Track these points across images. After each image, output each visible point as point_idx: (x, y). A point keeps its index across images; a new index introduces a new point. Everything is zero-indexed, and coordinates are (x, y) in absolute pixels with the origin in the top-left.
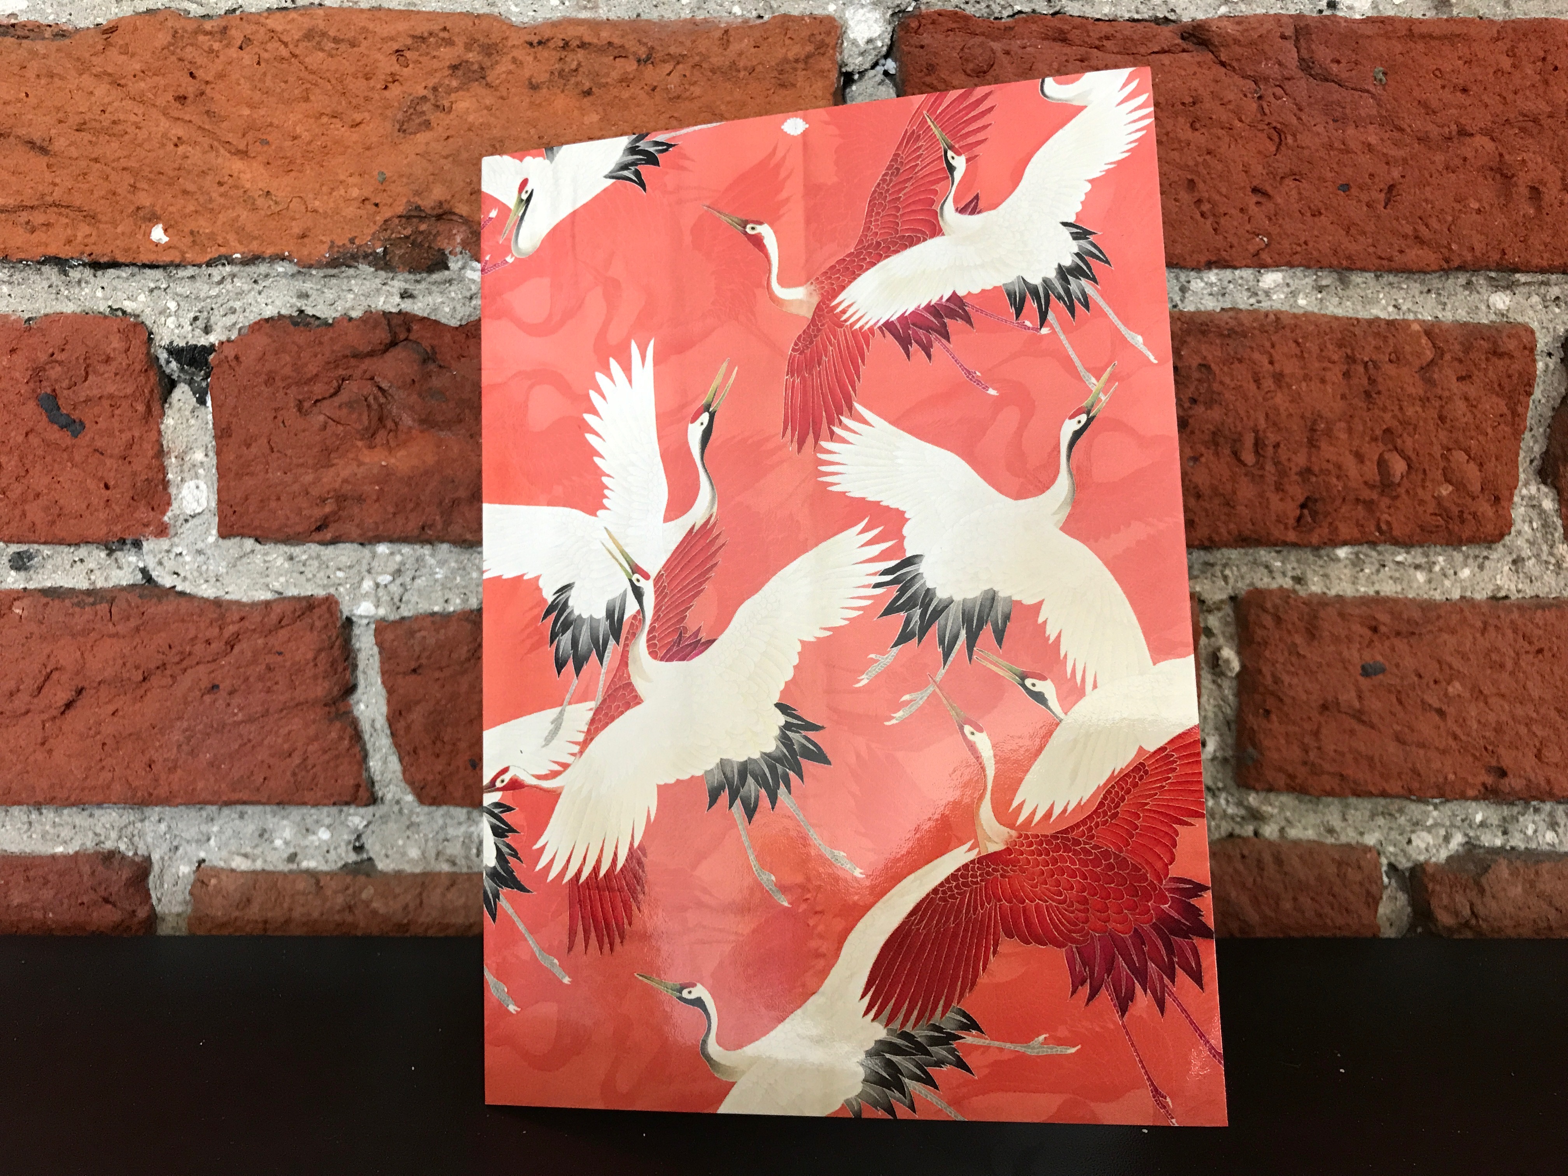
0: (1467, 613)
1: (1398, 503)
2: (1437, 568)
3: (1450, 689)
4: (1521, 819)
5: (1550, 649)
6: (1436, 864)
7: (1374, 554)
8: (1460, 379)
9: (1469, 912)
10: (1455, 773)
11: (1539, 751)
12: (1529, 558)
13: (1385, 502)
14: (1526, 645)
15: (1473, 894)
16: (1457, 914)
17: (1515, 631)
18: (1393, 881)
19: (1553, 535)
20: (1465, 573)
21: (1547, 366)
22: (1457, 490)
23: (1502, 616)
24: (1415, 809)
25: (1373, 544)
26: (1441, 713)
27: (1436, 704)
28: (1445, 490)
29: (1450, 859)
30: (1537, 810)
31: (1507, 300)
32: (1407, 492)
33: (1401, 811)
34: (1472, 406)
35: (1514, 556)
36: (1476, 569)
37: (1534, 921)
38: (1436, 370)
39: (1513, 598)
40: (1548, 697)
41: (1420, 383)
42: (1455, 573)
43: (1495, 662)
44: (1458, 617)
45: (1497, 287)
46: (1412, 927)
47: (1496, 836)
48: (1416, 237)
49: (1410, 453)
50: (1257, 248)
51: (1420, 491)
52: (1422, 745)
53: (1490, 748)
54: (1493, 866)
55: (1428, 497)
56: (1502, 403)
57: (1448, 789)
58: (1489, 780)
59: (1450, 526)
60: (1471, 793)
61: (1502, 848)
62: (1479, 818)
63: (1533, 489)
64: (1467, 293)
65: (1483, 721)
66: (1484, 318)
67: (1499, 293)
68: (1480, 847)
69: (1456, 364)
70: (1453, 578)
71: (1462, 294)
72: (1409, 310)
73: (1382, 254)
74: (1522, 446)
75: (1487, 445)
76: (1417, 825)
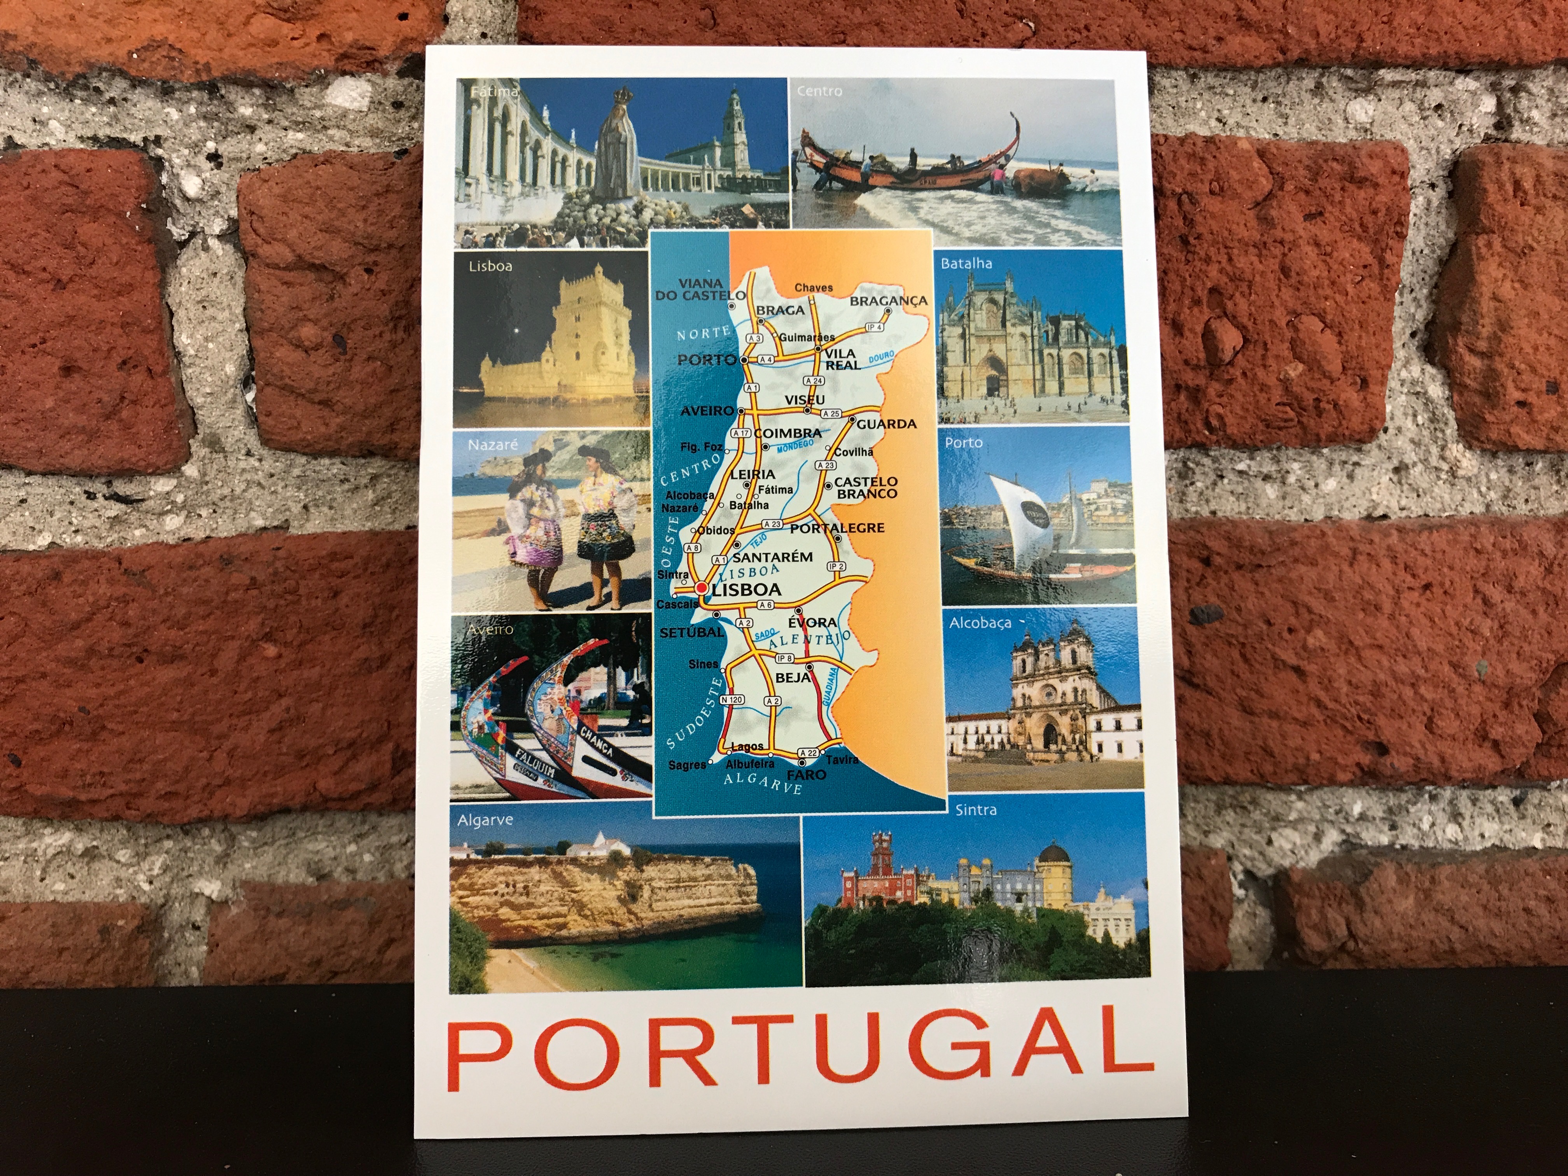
0: (1332, 540)
1: (1232, 390)
2: (1292, 479)
3: (1311, 641)
4: (1412, 809)
5: (1442, 584)
6: (1304, 870)
7: (1206, 461)
8: (1309, 217)
9: (1346, 933)
10: (1320, 752)
11: (1430, 719)
12: (1414, 464)
13: (1214, 388)
14: (1409, 578)
15: (1349, 909)
16: (1329, 935)
17: (1394, 559)
18: (1251, 893)
19: (1443, 431)
20: (1330, 485)
21: (1429, 202)
22: (1310, 370)
23: (1377, 539)
24: (1272, 800)
25: (1203, 448)
26: (1298, 671)
27: (1293, 661)
28: (1295, 370)
29: (1323, 863)
30: (1433, 798)
31: (1371, 108)
32: (1244, 374)
33: (1254, 802)
34: (1325, 253)
35: (1395, 462)
36: (1345, 480)
37: (1432, 942)
38: (1275, 204)
39: (1393, 517)
40: (1440, 648)
41: (1253, 223)
42: (1316, 485)
43: (1368, 603)
44: (1319, 542)
45: (1356, 91)
46: (1276, 953)
47: (1381, 832)
48: (1240, 18)
49: (1245, 320)
50: (1020, 36)
51: (1260, 373)
52: (1274, 715)
53: (1365, 717)
54: (1375, 870)
55: (1272, 381)
56: (1365, 249)
57: (1311, 771)
58: (1366, 759)
59: (1304, 420)
60: (1342, 776)
61: (1391, 845)
62: (1357, 809)
63: (1415, 370)
64: (1316, 101)
65: (1354, 681)
66: (1341, 136)
67: (1360, 99)
68: (1362, 847)
69: (1302, 196)
70: (1314, 491)
71: (1310, 102)
72: (1238, 124)
73: (1195, 43)
74: (1397, 311)
75: (1347, 308)
76: (1277, 819)
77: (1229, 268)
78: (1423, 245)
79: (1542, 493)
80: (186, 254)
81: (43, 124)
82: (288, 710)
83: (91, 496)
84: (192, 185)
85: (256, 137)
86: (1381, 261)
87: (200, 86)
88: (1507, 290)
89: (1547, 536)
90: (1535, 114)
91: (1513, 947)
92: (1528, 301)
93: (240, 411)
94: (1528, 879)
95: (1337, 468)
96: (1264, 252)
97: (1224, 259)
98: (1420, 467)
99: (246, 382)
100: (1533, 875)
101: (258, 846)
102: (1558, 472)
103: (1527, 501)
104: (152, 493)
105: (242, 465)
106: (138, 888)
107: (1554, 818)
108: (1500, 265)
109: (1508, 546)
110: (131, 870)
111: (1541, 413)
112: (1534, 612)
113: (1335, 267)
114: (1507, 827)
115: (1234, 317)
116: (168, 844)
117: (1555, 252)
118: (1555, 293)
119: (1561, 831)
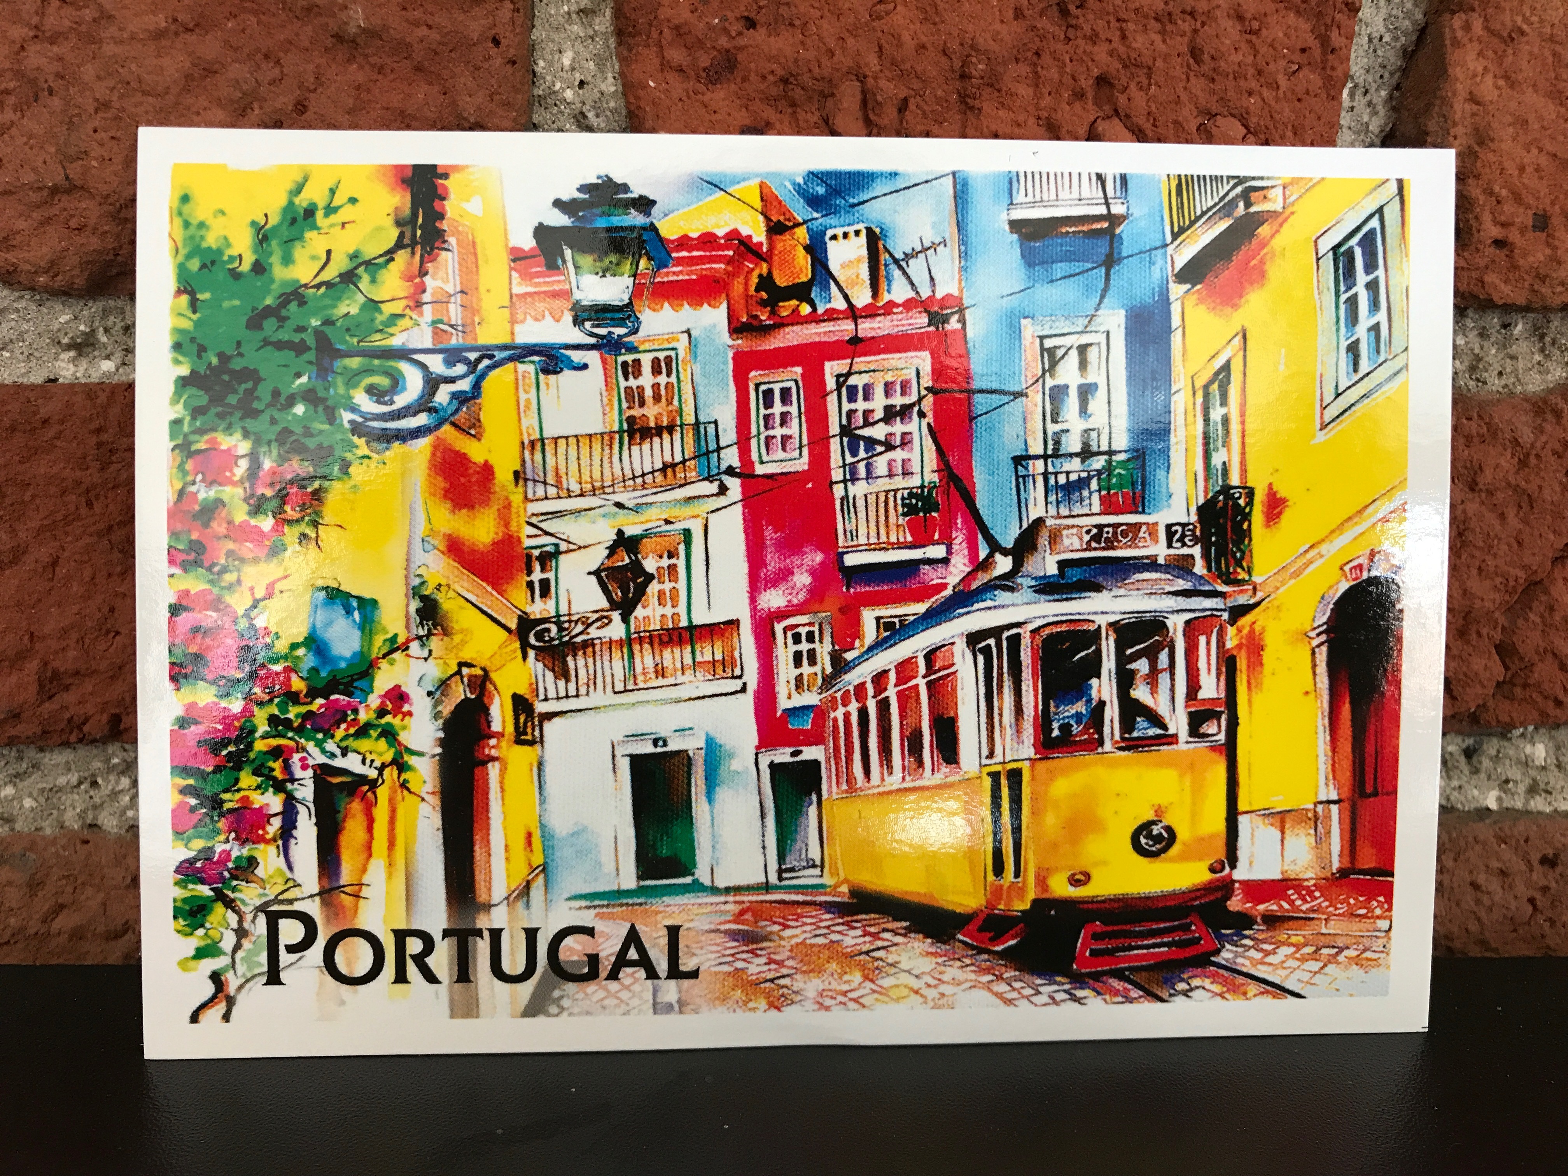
77: (1122, 49)
78: (1383, 30)
79: (1521, 365)
86: (1324, 41)
88: (1488, 88)
89: (1524, 418)
91: (1455, 930)
92: (1513, 105)
94: (1478, 848)
96: (1169, 27)
97: (1116, 39)
100: (1484, 844)
102: (1542, 337)
103: (1500, 374)
107: (1514, 773)
108: (1480, 54)
109: (1474, 432)
111: (1525, 255)
112: (1502, 516)
113: (1263, 50)
114: (1455, 783)
115: (1128, 116)
117: (1552, 39)
118: (1549, 95)
119: (1522, 788)
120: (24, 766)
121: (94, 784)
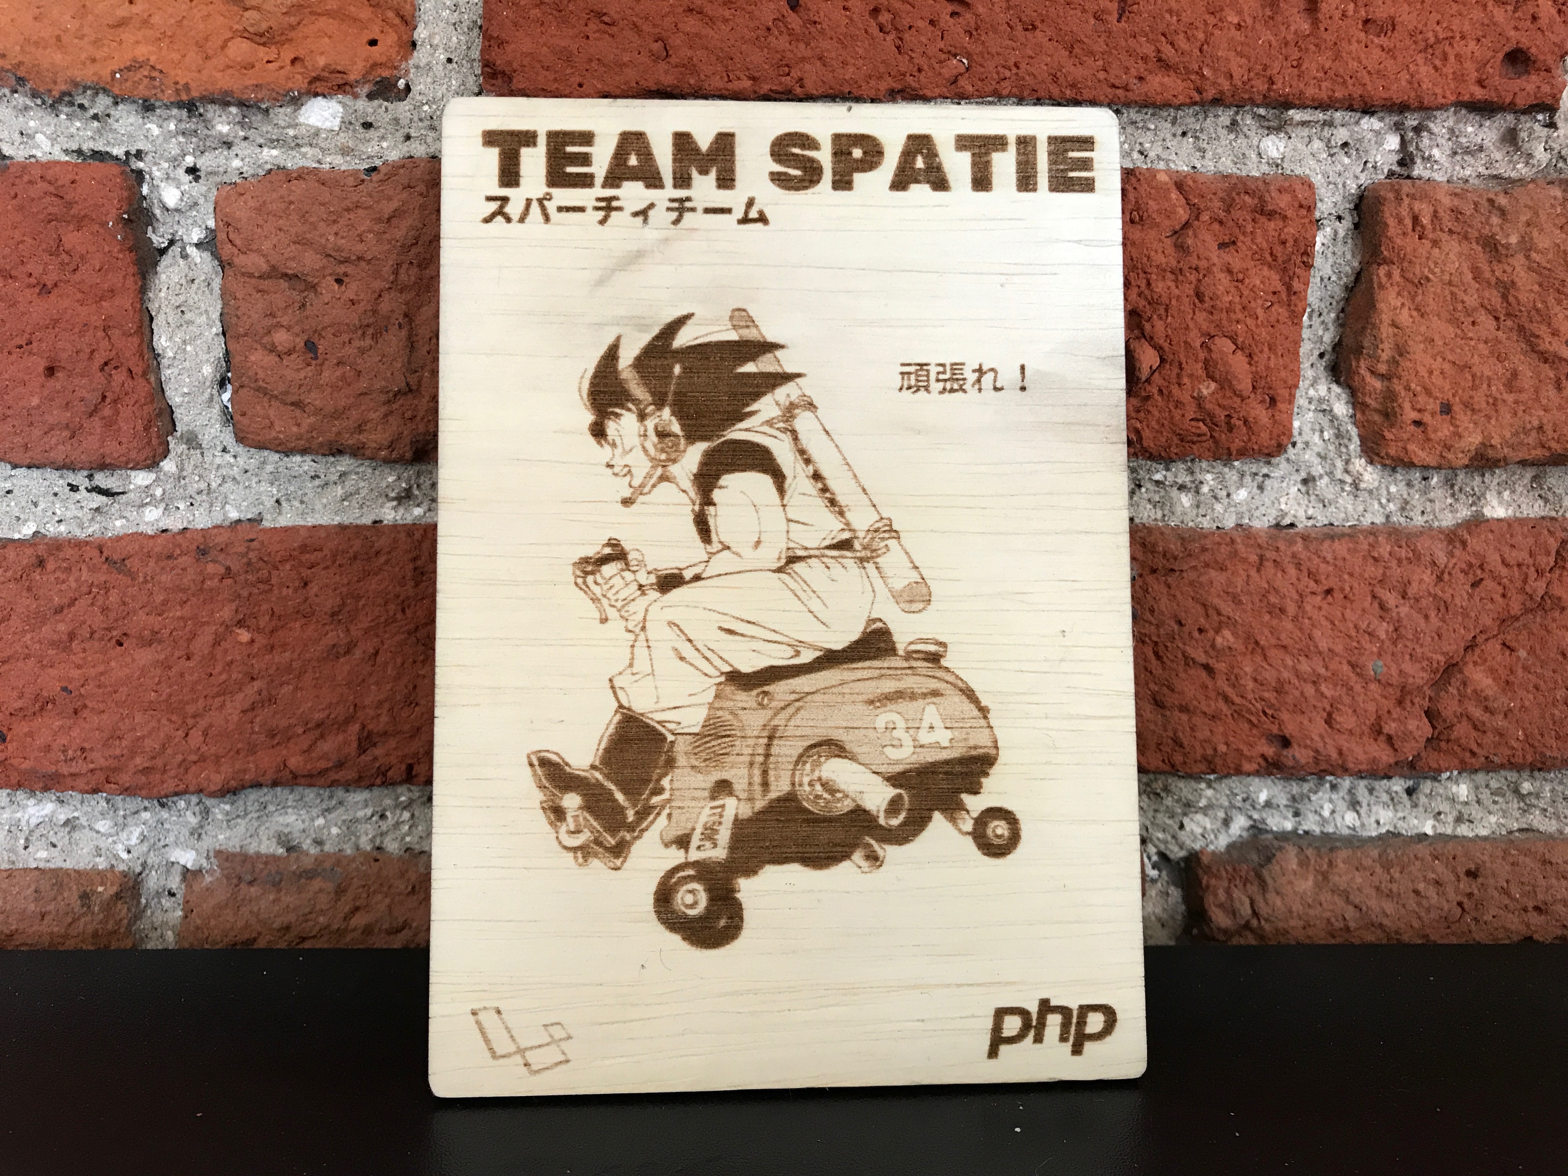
0: (1240, 547)
1: (1149, 405)
2: (1205, 489)
3: (1219, 640)
4: (1314, 798)
5: (1342, 590)
6: (1213, 853)
8: (1222, 246)
9: (1249, 911)
10: (1227, 744)
11: (1330, 715)
12: (1321, 477)
13: (1132, 404)
14: (1312, 584)
15: (1253, 889)
16: (1234, 913)
17: (1298, 566)
18: (1164, 873)
19: (1347, 447)
20: (1242, 495)
21: (1336, 233)
22: (1222, 388)
23: (1282, 547)
24: (1183, 788)
26: (1207, 668)
27: (1202, 658)
28: (1207, 389)
29: (1231, 846)
30: (1334, 787)
31: (1282, 146)
32: (1160, 391)
33: (1166, 789)
34: (1238, 279)
35: (1303, 475)
36: (1255, 490)
37: (1328, 920)
38: (1191, 233)
39: (1300, 526)
40: (1339, 648)
41: (1170, 250)
42: (1228, 495)
43: (1274, 606)
44: (1229, 548)
45: (1268, 128)
46: (1187, 930)
47: (1285, 818)
48: (1160, 60)
49: (1161, 342)
50: (955, 72)
51: (1175, 390)
52: (1184, 709)
53: (1269, 712)
54: (1278, 854)
55: (1186, 398)
56: (1275, 277)
57: (1218, 761)
58: (1270, 751)
59: (1216, 435)
60: (1247, 767)
61: (1295, 831)
62: (1263, 797)
63: (1322, 389)
64: (1232, 136)
65: (1258, 677)
66: (1254, 169)
67: (1272, 137)
68: (1267, 831)
69: (1216, 226)
70: (1225, 501)
71: (1226, 138)
72: (1159, 157)
73: (1117, 82)
74: (1306, 333)
75: (1257, 331)
76: (1188, 806)
77: (1147, 292)
78: (1330, 272)
79: (1437, 506)
80: (166, 261)
81: (31, 137)
82: (260, 693)
83: (74, 488)
84: (171, 196)
85: (232, 153)
86: (1289, 287)
87: (180, 105)
88: (1404, 317)
89: (1440, 546)
90: (1436, 152)
91: (1403, 926)
92: (1423, 329)
93: (216, 410)
94: (1418, 863)
95: (1248, 479)
96: (1180, 278)
97: (1143, 285)
98: (1326, 479)
99: (222, 383)
100: (1422, 860)
101: (230, 820)
102: (1452, 486)
103: (1423, 513)
104: (132, 487)
105: (218, 461)
106: (116, 857)
107: (1445, 807)
108: (1399, 294)
109: (1403, 555)
110: (110, 840)
111: (1435, 431)
112: (1426, 617)
113: (1246, 293)
114: (1400, 814)
115: (1152, 338)
116: (146, 815)
117: (1450, 283)
118: (1450, 321)
119: (1450, 819)
120: (334, 802)
121: (383, 816)
